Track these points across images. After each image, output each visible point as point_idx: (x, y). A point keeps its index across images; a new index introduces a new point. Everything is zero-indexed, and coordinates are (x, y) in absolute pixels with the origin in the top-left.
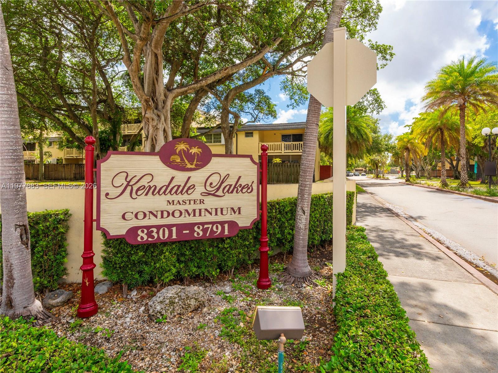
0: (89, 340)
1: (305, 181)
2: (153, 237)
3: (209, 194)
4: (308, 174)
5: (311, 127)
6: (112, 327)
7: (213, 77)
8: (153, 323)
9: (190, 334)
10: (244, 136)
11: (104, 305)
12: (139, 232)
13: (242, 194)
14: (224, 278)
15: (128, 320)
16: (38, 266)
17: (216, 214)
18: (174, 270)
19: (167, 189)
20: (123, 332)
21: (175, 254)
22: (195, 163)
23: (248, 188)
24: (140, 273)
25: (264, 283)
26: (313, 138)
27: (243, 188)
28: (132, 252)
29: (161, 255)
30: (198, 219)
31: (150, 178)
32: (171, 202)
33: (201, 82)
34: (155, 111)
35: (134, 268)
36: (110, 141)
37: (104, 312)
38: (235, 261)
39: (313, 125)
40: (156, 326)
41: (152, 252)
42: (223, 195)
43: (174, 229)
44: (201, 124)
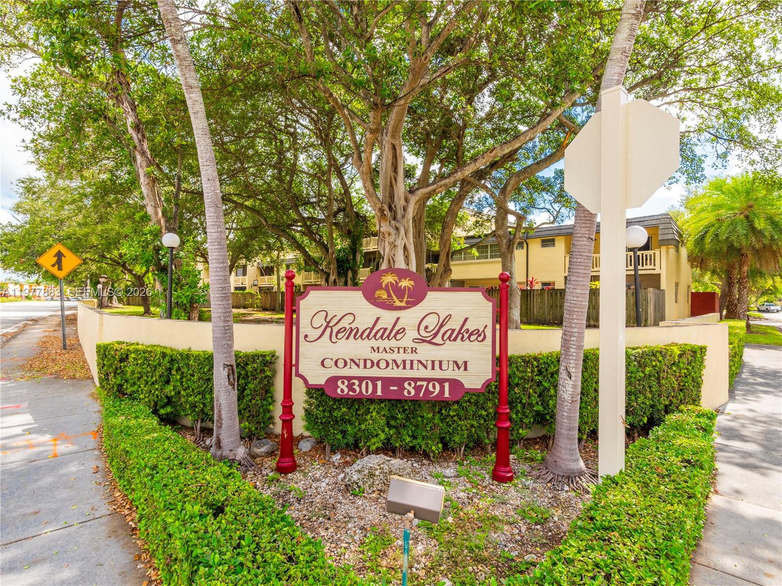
0: (283, 497)
1: (571, 327)
2: (354, 391)
3: (424, 341)
4: (575, 316)
5: (579, 243)
6: (306, 489)
7: (472, 165)
8: (349, 494)
9: (385, 516)
10: (539, 245)
11: (304, 463)
12: (339, 383)
13: (470, 343)
14: (450, 458)
15: (324, 484)
16: (247, 410)
17: (433, 368)
18: (382, 436)
19: (371, 333)
20: (316, 496)
21: (384, 415)
22: (405, 299)
23: (479, 334)
24: (344, 433)
25: (502, 473)
26: (582, 261)
27: (471, 334)
28: (335, 407)
29: (367, 415)
30: (408, 373)
31: (351, 318)
32: (375, 348)
33: (455, 175)
34: (393, 222)
35: (337, 426)
36: (348, 261)
37: (302, 471)
38: (465, 436)
39: (583, 239)
40: (351, 498)
41: (357, 410)
42: (443, 342)
43: (379, 383)
44: (469, 231)
